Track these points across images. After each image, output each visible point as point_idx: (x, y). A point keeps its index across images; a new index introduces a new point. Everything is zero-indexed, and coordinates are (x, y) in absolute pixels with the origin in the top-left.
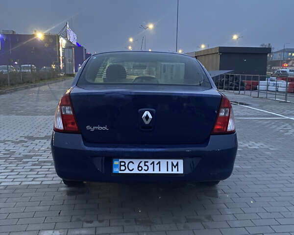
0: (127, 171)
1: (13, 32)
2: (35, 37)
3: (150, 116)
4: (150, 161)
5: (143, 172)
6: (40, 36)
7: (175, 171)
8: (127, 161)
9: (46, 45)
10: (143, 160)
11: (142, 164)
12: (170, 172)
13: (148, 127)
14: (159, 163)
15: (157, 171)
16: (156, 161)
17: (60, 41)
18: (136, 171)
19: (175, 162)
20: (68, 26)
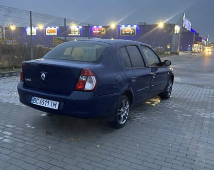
0: (36, 104)
1: (145, 23)
2: (158, 27)
3: (44, 76)
4: (45, 100)
5: (41, 105)
6: (161, 25)
7: (54, 108)
8: (37, 98)
9: (165, 31)
10: (43, 99)
11: (42, 101)
12: (52, 108)
13: (44, 81)
14: (48, 102)
15: (47, 106)
16: (48, 101)
17: (175, 28)
18: (39, 104)
19: (55, 102)
20: (184, 16)
